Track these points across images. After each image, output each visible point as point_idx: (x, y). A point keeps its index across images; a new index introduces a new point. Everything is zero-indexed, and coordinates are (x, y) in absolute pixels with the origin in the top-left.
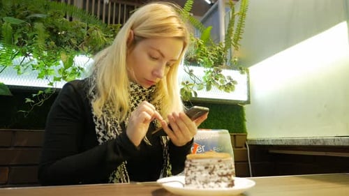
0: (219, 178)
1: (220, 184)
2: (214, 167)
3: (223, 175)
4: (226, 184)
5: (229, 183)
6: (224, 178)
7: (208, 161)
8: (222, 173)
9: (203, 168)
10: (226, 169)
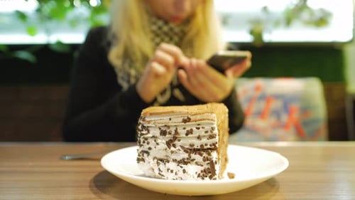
0: (186, 156)
1: (184, 166)
2: (176, 132)
3: (192, 150)
4: (199, 169)
5: (206, 166)
6: (193, 156)
7: (165, 119)
8: (192, 145)
9: (157, 133)
10: (199, 138)
